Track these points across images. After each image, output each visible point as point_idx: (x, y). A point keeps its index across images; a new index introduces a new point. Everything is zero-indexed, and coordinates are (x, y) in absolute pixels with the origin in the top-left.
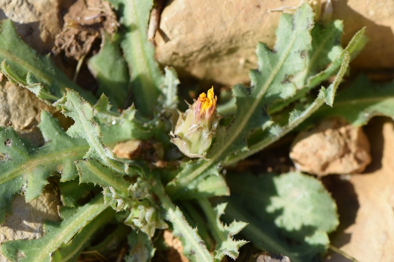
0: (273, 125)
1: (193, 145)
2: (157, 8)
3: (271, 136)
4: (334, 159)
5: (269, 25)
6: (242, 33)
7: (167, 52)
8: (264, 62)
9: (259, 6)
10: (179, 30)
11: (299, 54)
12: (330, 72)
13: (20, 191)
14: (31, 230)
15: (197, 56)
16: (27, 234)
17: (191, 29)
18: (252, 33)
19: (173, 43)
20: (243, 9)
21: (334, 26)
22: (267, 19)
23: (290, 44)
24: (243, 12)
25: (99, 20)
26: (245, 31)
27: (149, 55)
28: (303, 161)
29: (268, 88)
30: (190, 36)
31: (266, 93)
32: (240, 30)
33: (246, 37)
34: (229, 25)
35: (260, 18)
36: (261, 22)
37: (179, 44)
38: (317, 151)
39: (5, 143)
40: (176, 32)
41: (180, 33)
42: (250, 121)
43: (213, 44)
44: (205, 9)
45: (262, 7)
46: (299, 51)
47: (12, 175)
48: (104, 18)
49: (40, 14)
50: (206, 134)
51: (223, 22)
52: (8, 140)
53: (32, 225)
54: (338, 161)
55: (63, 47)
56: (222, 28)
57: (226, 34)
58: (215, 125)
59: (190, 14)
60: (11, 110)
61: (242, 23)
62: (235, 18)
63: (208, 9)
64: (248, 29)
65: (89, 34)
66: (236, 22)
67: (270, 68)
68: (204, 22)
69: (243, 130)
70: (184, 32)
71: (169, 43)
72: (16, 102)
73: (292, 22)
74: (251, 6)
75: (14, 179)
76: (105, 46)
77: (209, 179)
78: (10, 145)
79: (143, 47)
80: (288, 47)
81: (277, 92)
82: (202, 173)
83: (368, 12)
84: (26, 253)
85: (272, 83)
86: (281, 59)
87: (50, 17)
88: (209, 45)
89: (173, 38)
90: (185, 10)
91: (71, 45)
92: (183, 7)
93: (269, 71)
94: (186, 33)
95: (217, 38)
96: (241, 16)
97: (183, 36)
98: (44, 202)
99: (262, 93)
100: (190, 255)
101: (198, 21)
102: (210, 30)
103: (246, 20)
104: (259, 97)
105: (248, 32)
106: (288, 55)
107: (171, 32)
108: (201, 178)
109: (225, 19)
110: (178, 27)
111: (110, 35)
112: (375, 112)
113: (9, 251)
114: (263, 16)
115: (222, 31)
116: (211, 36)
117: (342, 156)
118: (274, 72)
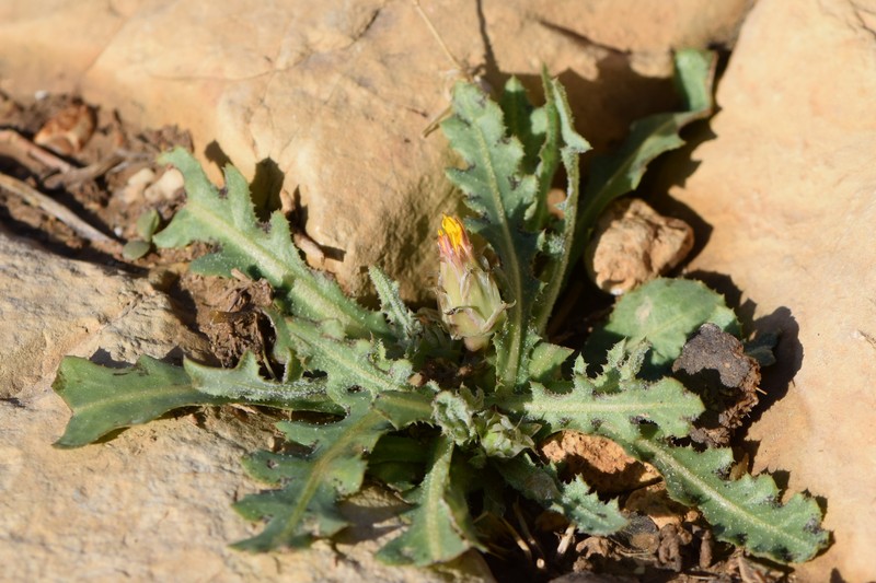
0: (548, 238)
1: (482, 309)
2: (296, 232)
3: (556, 257)
4: (650, 244)
5: (439, 155)
6: (416, 186)
7: (353, 272)
8: (472, 184)
9: (407, 141)
10: (344, 230)
11: (501, 144)
12: (553, 138)
13: (338, 497)
14: (391, 529)
15: (390, 259)
16: (392, 536)
17: (356, 219)
18: (426, 179)
19: (350, 253)
20: (392, 155)
21: (509, 93)
22: (429, 148)
23: (482, 144)
24: (396, 159)
25: (242, 300)
26: (417, 181)
27: (336, 296)
28: (617, 277)
29: (503, 206)
30: (362, 229)
31: (506, 213)
32: (410, 183)
33: (425, 191)
34: (394, 184)
35: (421, 154)
36: (426, 158)
37: (358, 250)
38: (623, 247)
39: (269, 467)
40: (342, 235)
41: (349, 234)
42: (518, 252)
43: (396, 227)
44: (351, 184)
45: (411, 138)
46: (498, 141)
47: (311, 488)
48: (245, 294)
49: (170, 341)
50: (485, 280)
51: (385, 186)
52: (269, 461)
53: (387, 523)
54: (656, 242)
55: (230, 354)
56: (389, 193)
57: (400, 199)
58: (486, 261)
59: (340, 204)
60: (239, 443)
61: (406, 173)
62: (394, 172)
63: (354, 183)
64: (418, 175)
65: (246, 324)
66: (399, 176)
67: (484, 184)
68: (363, 201)
69: (521, 267)
70: (352, 228)
71: (345, 257)
72: (237, 434)
73: (461, 120)
74: (399, 145)
75: (318, 490)
76: (276, 321)
77: (534, 355)
78: (277, 465)
79: (320, 293)
80: (483, 149)
81: (517, 202)
82: (521, 352)
83: (530, 65)
84: (412, 546)
85: (502, 199)
86: (488, 166)
87: (184, 336)
88: (392, 230)
89: (346, 246)
90: (330, 203)
91: (238, 347)
92: (325, 201)
93: (487, 188)
94: (356, 228)
95: (395, 212)
96: (398, 166)
97: (355, 235)
98: (376, 497)
99: (501, 214)
100: (596, 429)
101: (356, 205)
102: (379, 205)
103: (406, 165)
104: (502, 220)
105: (422, 180)
106: (491, 157)
107: (336, 240)
108: (524, 358)
109: (384, 181)
110: (339, 227)
111: (270, 306)
112: (642, 162)
113: (391, 556)
114: (421, 148)
115: (393, 198)
116: (386, 213)
117: (656, 235)
118: (493, 185)
